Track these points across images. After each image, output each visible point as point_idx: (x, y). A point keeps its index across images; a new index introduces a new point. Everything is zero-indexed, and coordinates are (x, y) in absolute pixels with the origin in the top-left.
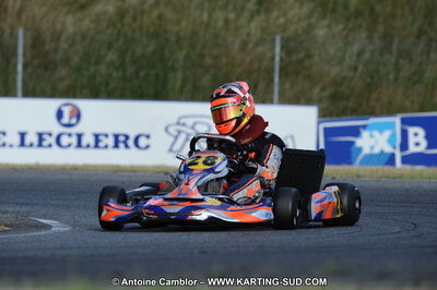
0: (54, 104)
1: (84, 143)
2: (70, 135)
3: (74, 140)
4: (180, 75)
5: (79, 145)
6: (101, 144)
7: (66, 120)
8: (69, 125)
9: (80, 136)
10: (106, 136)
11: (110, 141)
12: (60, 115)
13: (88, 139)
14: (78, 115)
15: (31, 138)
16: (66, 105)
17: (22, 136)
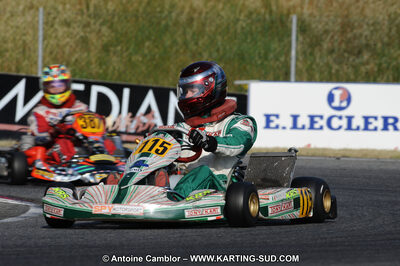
2: (340, 118)
3: (344, 123)
5: (349, 127)
7: (336, 103)
8: (340, 109)
9: (350, 119)
11: (380, 124)
12: (331, 98)
14: (348, 98)
15: (304, 121)
16: (336, 88)
17: (295, 118)
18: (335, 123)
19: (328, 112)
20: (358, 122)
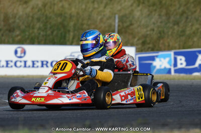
0: (13, 47)
1: (27, 65)
2: (21, 62)
3: (23, 64)
4: (72, 34)
5: (25, 66)
6: (35, 66)
7: (19, 55)
8: (21, 57)
9: (25, 62)
10: (38, 62)
11: (39, 64)
12: (16, 52)
13: (29, 63)
14: (24, 52)
15: (3, 63)
16: (19, 48)
18: (18, 64)
19: (15, 59)
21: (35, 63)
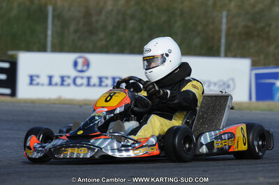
1: (92, 83)
2: (82, 78)
3: (85, 81)
5: (88, 85)
6: (103, 84)
7: (80, 67)
8: (82, 71)
9: (89, 78)
10: (107, 78)
11: (109, 82)
12: (76, 64)
15: (56, 80)
16: (80, 57)
17: (50, 78)
18: (79, 81)
19: (73, 73)
20: (95, 81)
21: (104, 80)
